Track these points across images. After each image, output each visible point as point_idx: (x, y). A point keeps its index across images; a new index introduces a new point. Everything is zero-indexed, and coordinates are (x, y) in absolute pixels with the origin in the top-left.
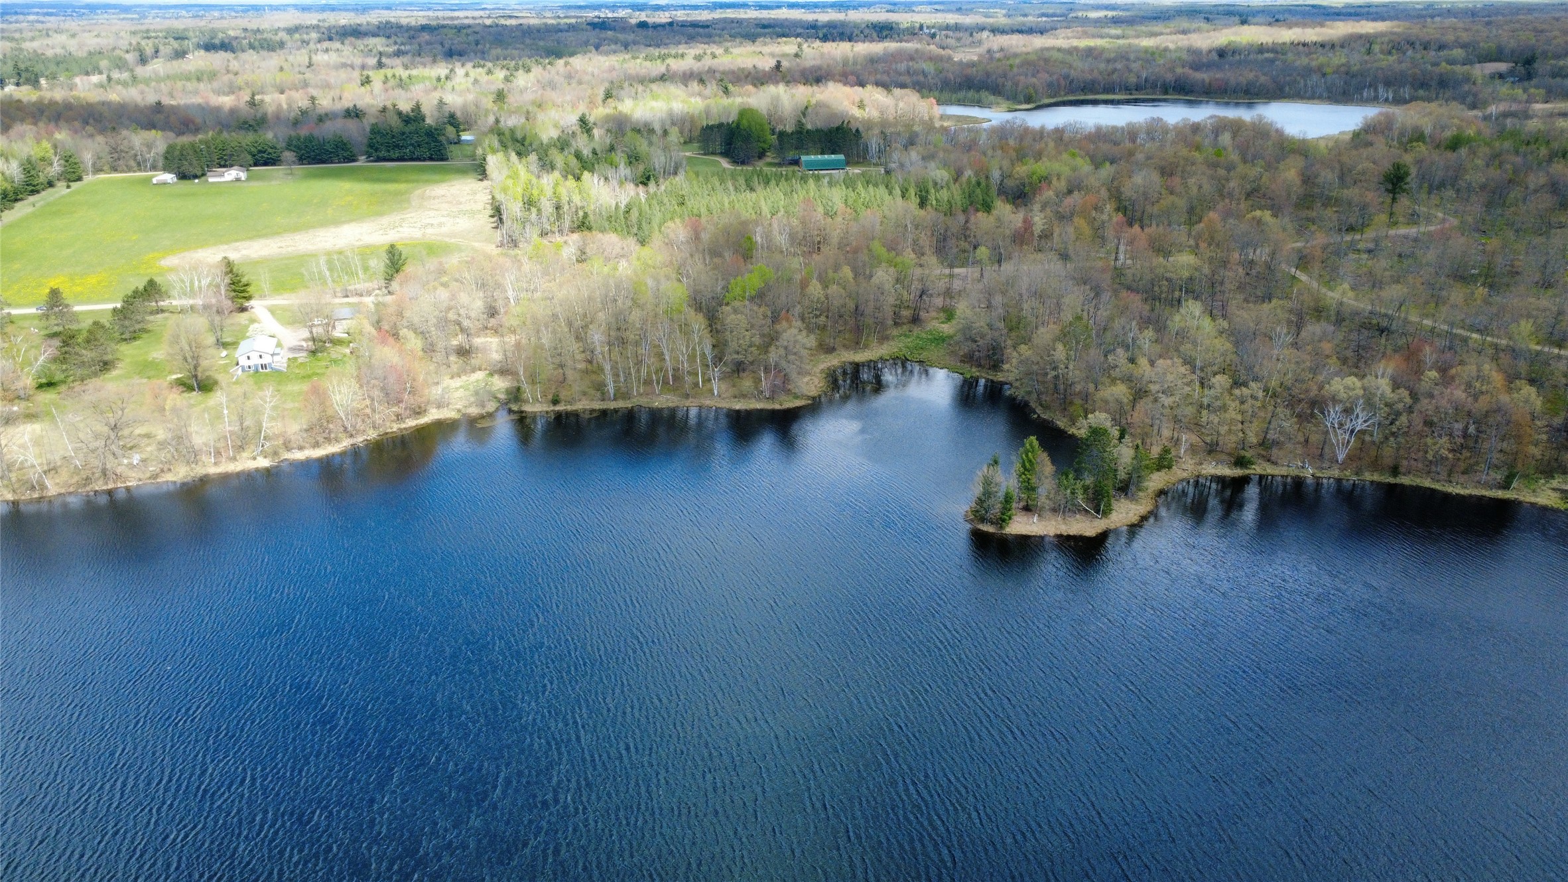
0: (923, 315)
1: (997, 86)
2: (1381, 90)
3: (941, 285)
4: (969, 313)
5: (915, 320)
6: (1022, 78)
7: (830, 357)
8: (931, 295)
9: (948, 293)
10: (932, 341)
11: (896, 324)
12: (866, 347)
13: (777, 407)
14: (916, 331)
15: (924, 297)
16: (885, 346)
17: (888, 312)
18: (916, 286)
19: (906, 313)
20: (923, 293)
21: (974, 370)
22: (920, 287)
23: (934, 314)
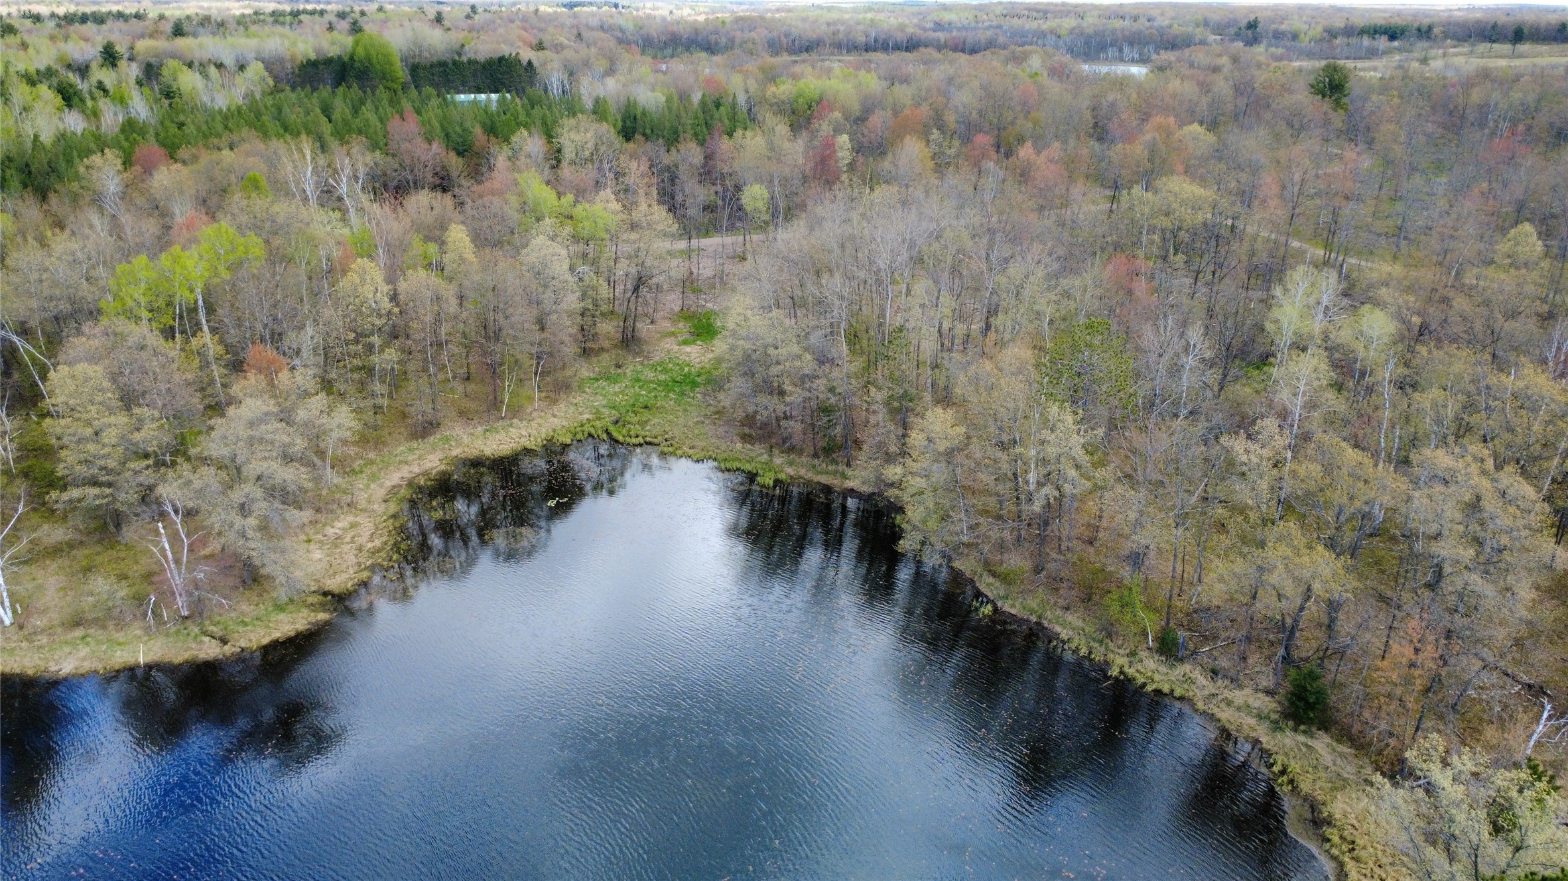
0: (643, 327)
1: (709, 43)
2: (1126, 50)
3: (677, 268)
4: (758, 323)
5: (629, 341)
6: (739, 33)
7: (420, 445)
8: (658, 287)
9: (690, 284)
10: (667, 387)
11: (586, 353)
12: (516, 412)
13: (209, 650)
14: (632, 366)
15: (644, 291)
16: (561, 408)
17: (565, 328)
18: (624, 269)
19: (608, 328)
20: (640, 283)
21: (778, 460)
22: (633, 270)
23: (666, 325)
